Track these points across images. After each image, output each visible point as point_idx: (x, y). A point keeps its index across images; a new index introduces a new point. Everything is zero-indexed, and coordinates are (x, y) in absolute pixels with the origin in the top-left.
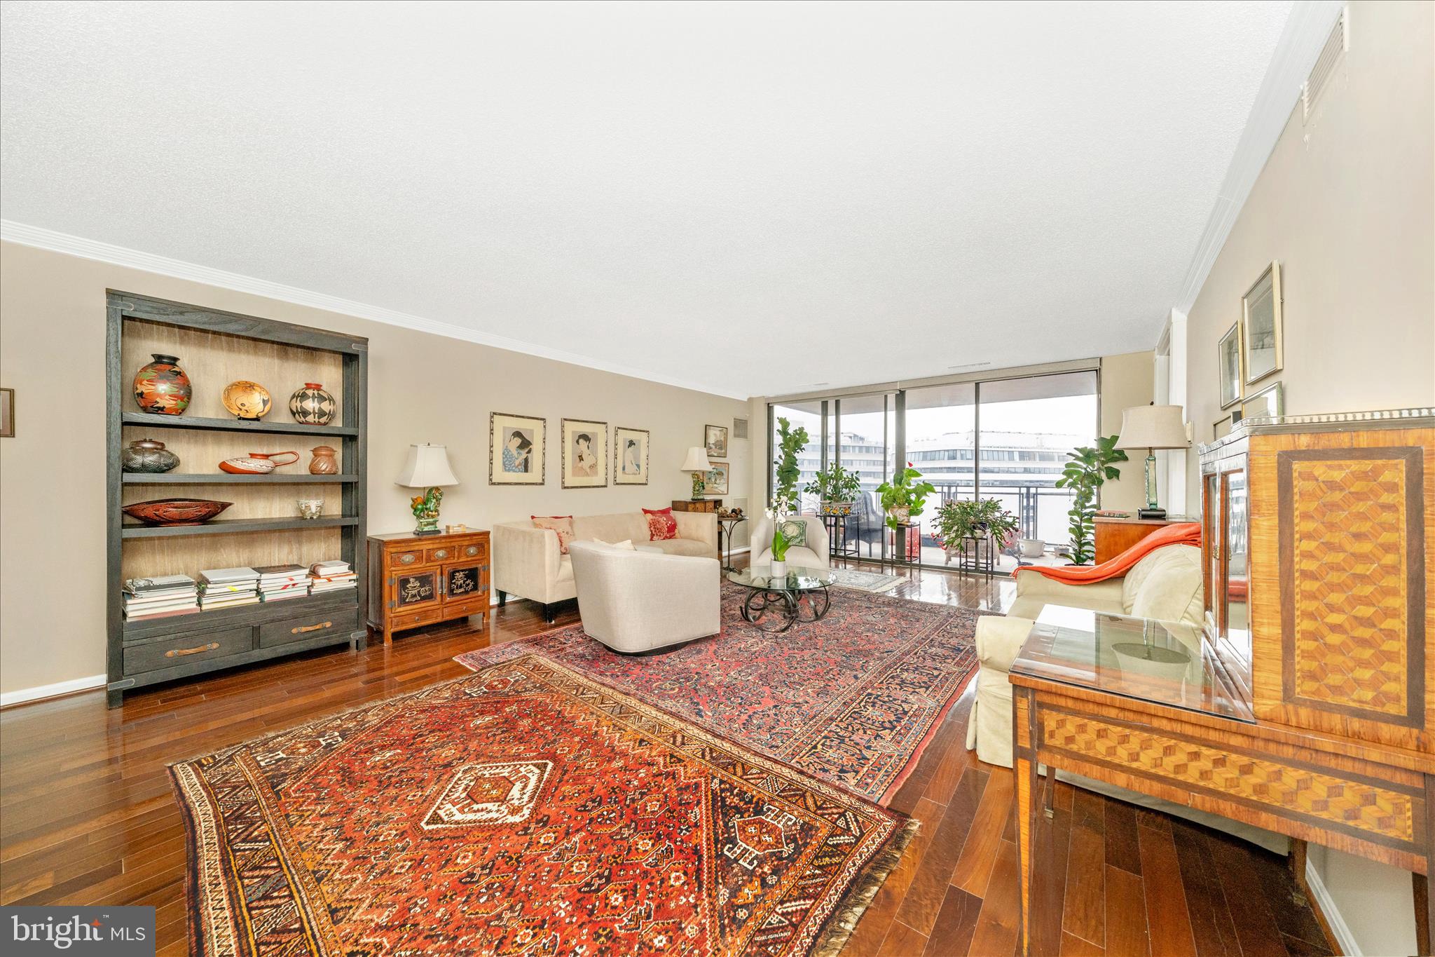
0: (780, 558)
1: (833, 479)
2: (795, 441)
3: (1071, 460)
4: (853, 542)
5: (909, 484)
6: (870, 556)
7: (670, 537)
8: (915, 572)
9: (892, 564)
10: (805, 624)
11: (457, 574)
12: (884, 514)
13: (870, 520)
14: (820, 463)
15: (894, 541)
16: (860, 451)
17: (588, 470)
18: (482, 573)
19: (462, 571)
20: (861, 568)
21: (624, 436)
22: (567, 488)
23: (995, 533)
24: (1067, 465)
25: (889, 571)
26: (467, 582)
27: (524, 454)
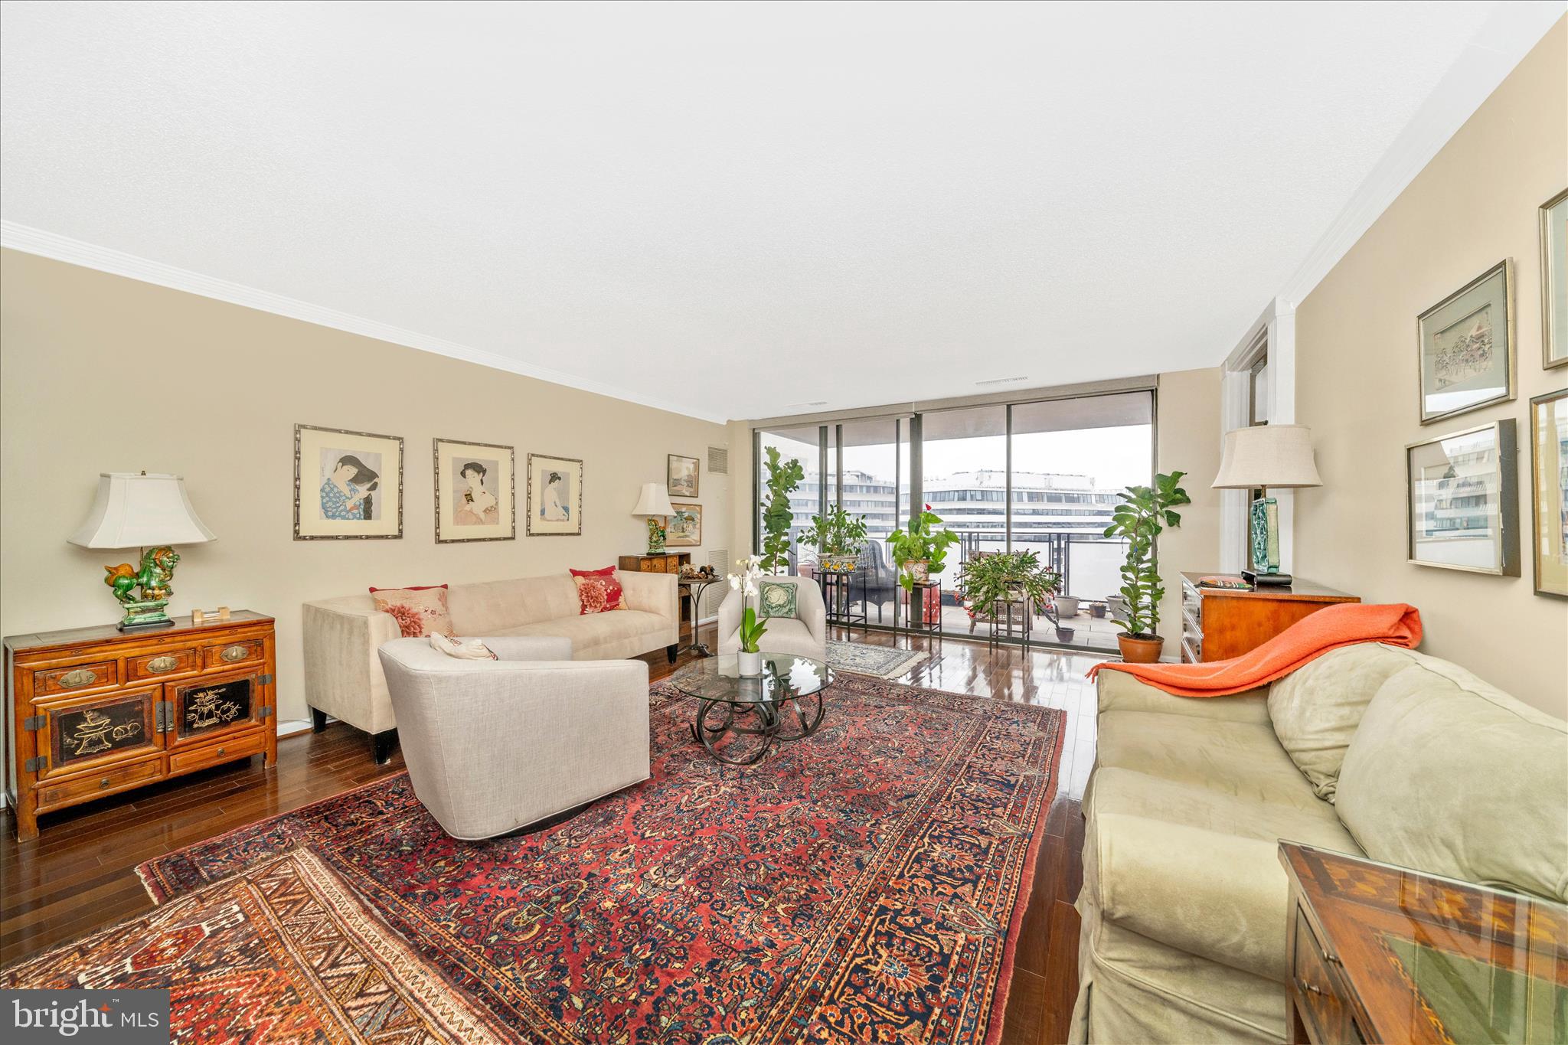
0: (751, 648)
1: (833, 525)
2: (788, 476)
3: (1122, 502)
4: (860, 602)
5: (928, 533)
6: (880, 621)
7: (612, 608)
8: (935, 643)
9: (906, 633)
10: (790, 744)
11: (201, 695)
12: (896, 569)
13: (880, 576)
14: (817, 503)
15: (909, 601)
16: (868, 491)
17: (482, 516)
18: (258, 688)
19: (213, 688)
20: (870, 638)
21: (541, 467)
22: (445, 542)
23: (1033, 595)
24: (1118, 509)
25: (904, 643)
26: (225, 707)
27: (363, 490)
